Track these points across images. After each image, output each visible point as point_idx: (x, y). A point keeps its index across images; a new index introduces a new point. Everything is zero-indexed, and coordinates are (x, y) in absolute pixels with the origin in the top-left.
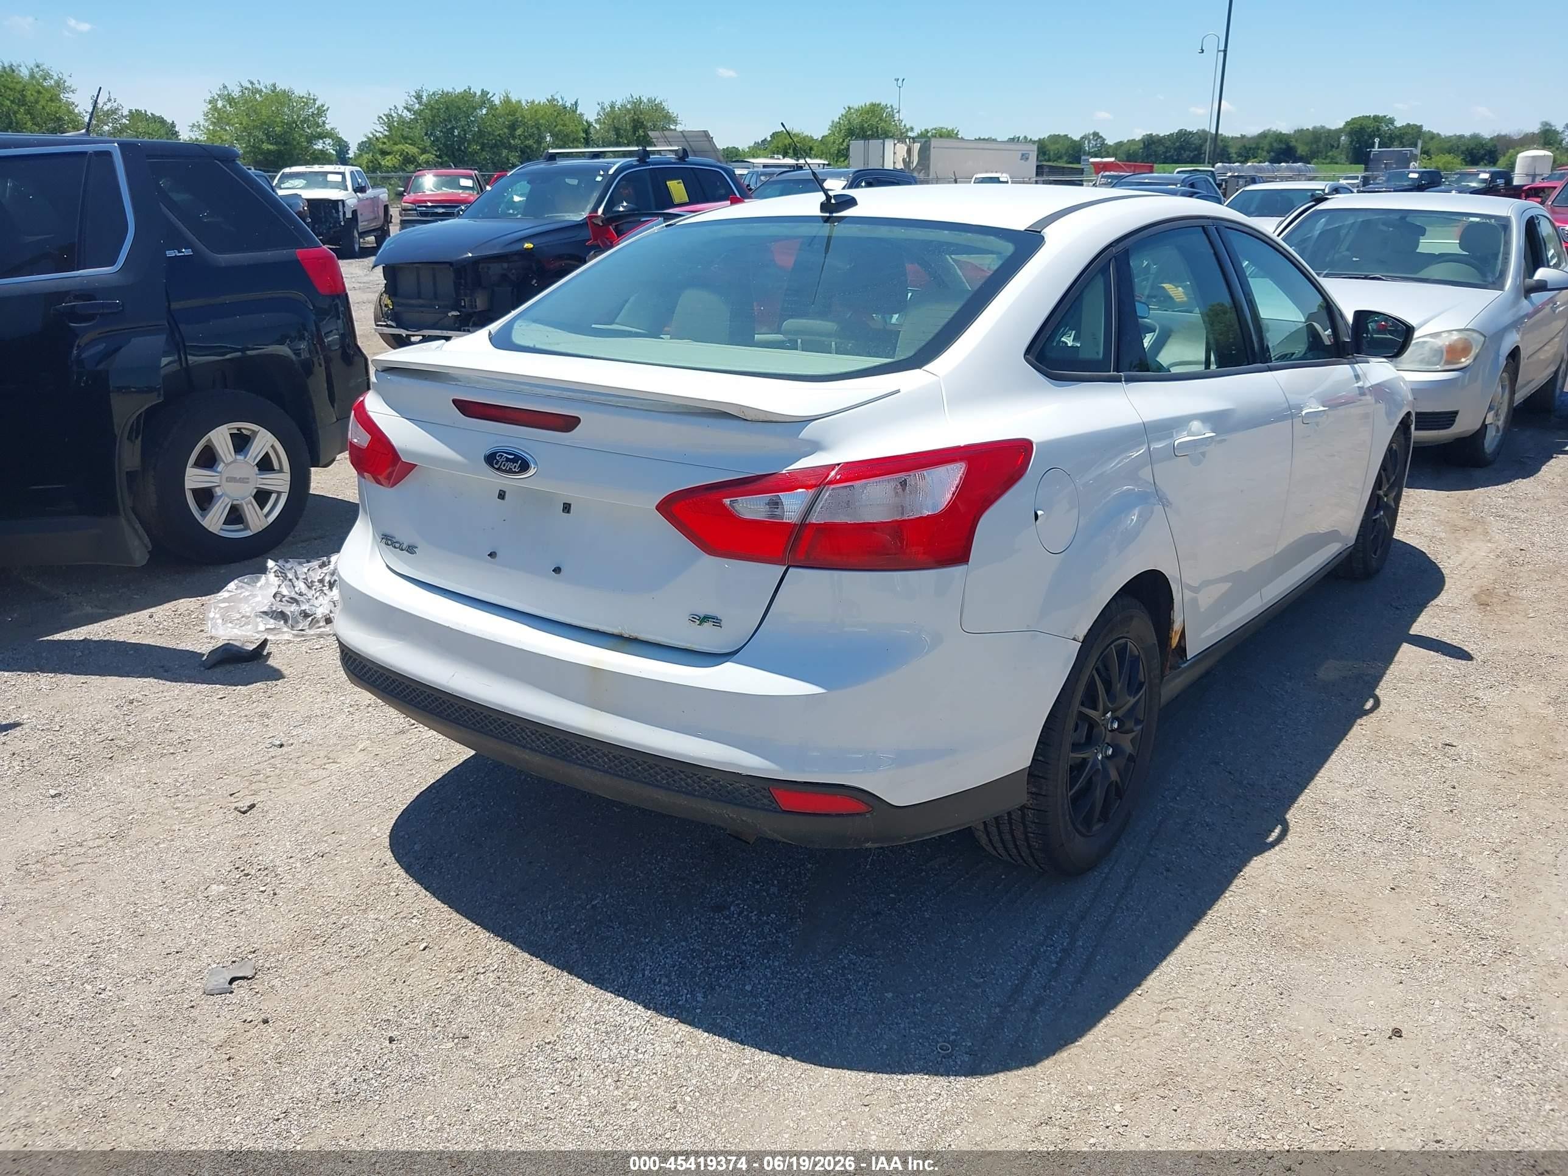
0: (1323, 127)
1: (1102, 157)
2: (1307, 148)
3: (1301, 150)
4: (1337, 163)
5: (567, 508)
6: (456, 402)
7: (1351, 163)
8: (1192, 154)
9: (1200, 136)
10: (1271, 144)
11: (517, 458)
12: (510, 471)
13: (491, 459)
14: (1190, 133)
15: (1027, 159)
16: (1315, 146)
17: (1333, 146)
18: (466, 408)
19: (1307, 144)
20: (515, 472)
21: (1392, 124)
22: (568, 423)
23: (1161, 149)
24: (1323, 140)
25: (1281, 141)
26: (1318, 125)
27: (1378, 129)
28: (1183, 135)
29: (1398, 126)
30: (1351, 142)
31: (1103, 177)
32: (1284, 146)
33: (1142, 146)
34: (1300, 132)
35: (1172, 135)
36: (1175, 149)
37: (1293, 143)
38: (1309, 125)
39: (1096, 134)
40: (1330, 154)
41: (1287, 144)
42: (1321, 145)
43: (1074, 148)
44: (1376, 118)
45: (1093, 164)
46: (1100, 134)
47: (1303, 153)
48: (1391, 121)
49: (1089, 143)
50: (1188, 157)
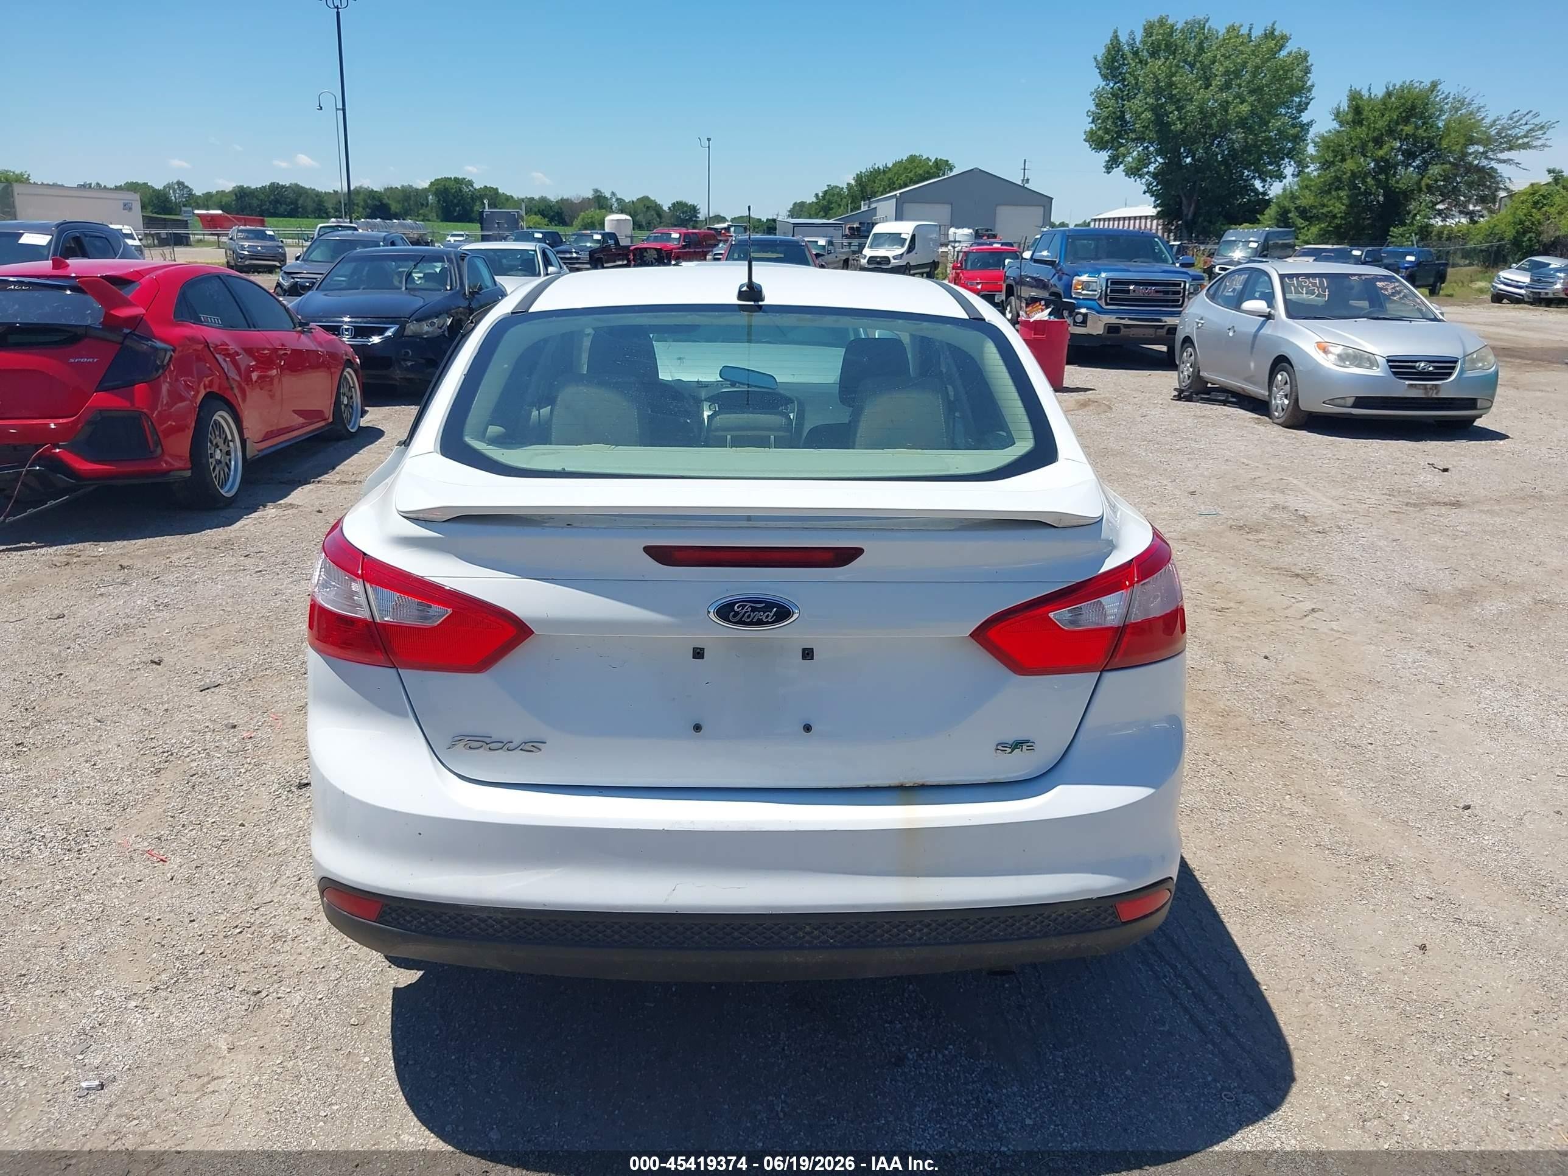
0: (411, 186)
1: (208, 209)
2: (399, 206)
3: (395, 207)
4: (429, 220)
5: (808, 654)
6: (650, 550)
7: (442, 221)
8: (289, 208)
9: (293, 190)
10: (365, 201)
11: (769, 605)
12: (760, 623)
13: (726, 612)
14: (283, 187)
15: (130, 209)
16: (406, 204)
17: (422, 205)
18: (663, 555)
19: (399, 202)
20: (768, 623)
21: (472, 186)
22: (844, 556)
23: (255, 202)
24: (413, 198)
25: (374, 198)
26: (406, 184)
27: (461, 191)
28: (275, 188)
29: (478, 187)
30: (439, 201)
31: (239, 231)
32: (378, 203)
33: (234, 198)
34: (390, 190)
35: (264, 188)
36: (270, 203)
37: (386, 201)
38: (397, 184)
39: (180, 184)
40: (421, 212)
41: (380, 201)
42: (412, 203)
43: (158, 198)
44: (456, 180)
45: (199, 215)
46: (186, 184)
47: (397, 211)
48: (470, 183)
49: (174, 192)
50: (285, 210)
